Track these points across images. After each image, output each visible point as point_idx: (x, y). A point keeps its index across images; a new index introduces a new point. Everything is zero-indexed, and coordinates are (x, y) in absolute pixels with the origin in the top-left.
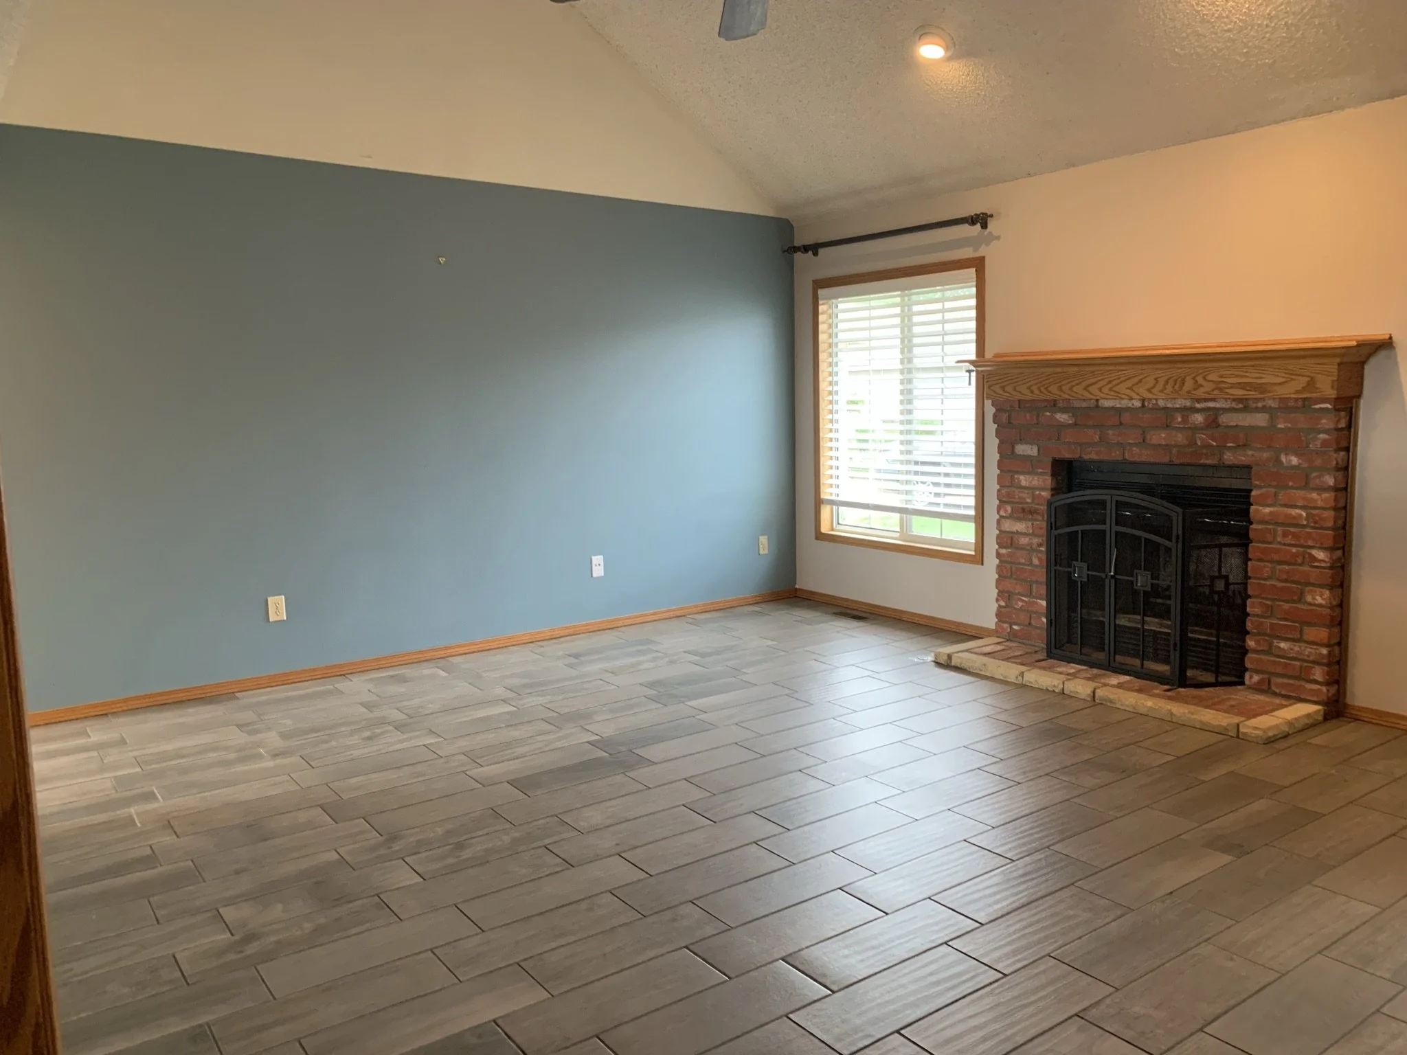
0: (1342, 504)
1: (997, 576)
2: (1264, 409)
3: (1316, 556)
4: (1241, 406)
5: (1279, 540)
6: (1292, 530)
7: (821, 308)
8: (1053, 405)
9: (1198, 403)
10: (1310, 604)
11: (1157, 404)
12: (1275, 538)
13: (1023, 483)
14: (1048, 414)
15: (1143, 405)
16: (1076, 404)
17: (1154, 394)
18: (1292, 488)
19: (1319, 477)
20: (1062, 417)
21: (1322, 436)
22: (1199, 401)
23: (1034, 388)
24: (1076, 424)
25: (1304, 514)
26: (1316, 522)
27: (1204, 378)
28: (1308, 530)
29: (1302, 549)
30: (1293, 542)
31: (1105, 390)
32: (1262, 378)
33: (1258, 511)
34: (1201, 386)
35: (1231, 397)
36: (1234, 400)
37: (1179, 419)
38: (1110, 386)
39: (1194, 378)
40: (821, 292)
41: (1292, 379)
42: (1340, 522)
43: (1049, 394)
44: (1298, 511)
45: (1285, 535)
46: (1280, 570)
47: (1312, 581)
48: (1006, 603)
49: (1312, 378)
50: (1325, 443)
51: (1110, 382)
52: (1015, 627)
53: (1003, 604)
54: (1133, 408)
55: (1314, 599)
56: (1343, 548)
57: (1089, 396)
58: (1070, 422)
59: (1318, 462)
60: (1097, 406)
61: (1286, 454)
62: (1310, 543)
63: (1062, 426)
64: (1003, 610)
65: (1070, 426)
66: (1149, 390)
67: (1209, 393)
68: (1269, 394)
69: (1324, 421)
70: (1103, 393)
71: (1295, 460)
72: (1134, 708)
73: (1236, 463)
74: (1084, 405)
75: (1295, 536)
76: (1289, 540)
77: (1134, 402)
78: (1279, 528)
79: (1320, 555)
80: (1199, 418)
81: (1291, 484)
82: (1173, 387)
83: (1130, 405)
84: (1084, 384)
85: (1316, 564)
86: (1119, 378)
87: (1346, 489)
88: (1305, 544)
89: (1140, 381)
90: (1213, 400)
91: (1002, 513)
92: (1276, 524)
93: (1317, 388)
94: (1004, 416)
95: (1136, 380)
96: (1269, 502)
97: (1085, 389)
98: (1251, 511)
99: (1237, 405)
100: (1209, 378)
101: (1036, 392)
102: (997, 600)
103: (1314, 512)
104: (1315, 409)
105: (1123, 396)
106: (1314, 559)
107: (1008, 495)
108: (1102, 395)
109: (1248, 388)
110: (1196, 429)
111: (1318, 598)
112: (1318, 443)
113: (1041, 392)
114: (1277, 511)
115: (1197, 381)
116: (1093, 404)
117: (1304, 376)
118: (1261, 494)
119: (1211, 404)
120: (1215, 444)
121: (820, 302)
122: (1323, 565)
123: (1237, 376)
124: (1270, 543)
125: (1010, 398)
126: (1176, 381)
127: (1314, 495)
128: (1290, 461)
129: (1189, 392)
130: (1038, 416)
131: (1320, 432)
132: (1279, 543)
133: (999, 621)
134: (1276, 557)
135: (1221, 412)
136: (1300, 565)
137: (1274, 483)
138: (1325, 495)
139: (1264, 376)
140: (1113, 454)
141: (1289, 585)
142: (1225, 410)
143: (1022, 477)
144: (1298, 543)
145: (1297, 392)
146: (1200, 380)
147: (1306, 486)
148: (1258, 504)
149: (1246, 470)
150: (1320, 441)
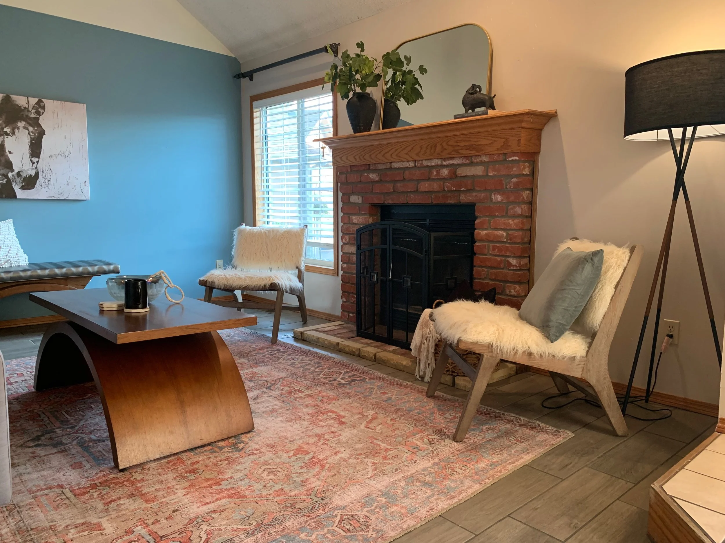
0: (527, 227)
1: (342, 282)
2: (482, 163)
3: (511, 262)
4: (468, 161)
5: (490, 252)
6: (498, 245)
7: (255, 115)
8: (368, 168)
9: (445, 161)
10: (508, 295)
11: (422, 164)
12: (489, 251)
13: (355, 221)
14: (366, 174)
15: (415, 166)
16: (380, 167)
17: (419, 157)
18: (498, 216)
19: (512, 209)
20: (373, 176)
21: (514, 180)
22: (445, 159)
23: (357, 157)
24: (381, 181)
25: (505, 234)
26: (511, 240)
27: (447, 144)
28: (507, 245)
29: (503, 258)
30: (498, 254)
31: (394, 156)
32: (478, 141)
33: (479, 233)
34: (445, 149)
35: (463, 155)
36: (464, 157)
37: (435, 173)
38: (396, 153)
39: (441, 145)
40: (254, 103)
41: (495, 141)
42: (526, 240)
43: (364, 160)
44: (501, 232)
45: (494, 249)
46: (491, 273)
47: (509, 280)
48: (346, 299)
49: (506, 139)
50: (516, 185)
51: (396, 151)
52: (351, 315)
53: (345, 300)
54: (410, 168)
55: (510, 292)
56: (529, 257)
57: (386, 161)
58: (377, 179)
59: (512, 198)
60: (391, 168)
61: (494, 194)
62: (508, 254)
63: (373, 182)
64: (344, 303)
65: (377, 182)
66: (417, 154)
67: (449, 154)
68: (483, 152)
69: (514, 169)
70: (392, 158)
71: (499, 198)
72: (396, 366)
73: (467, 201)
74: (384, 167)
75: (500, 249)
76: (496, 252)
77: (410, 163)
78: (491, 245)
79: (513, 261)
80: (445, 172)
81: (497, 214)
82: (430, 151)
83: (408, 166)
84: (383, 152)
85: (511, 268)
86: (401, 147)
87: (531, 217)
88: (505, 255)
89: (412, 148)
90: (452, 158)
91: (344, 241)
92: (489, 241)
93: (510, 146)
94: (343, 177)
95: (410, 148)
96: (485, 227)
97: (383, 156)
98: (475, 233)
99: (466, 161)
100: (450, 143)
101: (358, 160)
102: (342, 298)
103: (510, 232)
104: (509, 161)
105: (404, 160)
106: (510, 264)
107: (347, 229)
108: (392, 159)
109: (471, 149)
110: (444, 179)
111: (512, 291)
112: (512, 184)
113: (361, 160)
114: (489, 233)
115: (443, 147)
116: (388, 166)
117: (501, 138)
118: (481, 222)
119: (451, 162)
120: (454, 189)
121: (254, 110)
122: (515, 268)
123: (465, 141)
124: (485, 255)
125: (345, 165)
126: (431, 147)
127: (510, 221)
128: (497, 198)
129: (438, 154)
130: (361, 177)
131: (512, 176)
132: (491, 254)
133: (343, 311)
134: (489, 264)
135: (458, 167)
136: (503, 269)
137: (488, 214)
138: (516, 221)
139: (479, 139)
140: (401, 200)
141: (496, 283)
142: (460, 165)
143: (354, 217)
144: (501, 254)
145: (498, 150)
146: (444, 144)
147: (507, 215)
148: (480, 229)
149: (472, 206)
150: (513, 183)
